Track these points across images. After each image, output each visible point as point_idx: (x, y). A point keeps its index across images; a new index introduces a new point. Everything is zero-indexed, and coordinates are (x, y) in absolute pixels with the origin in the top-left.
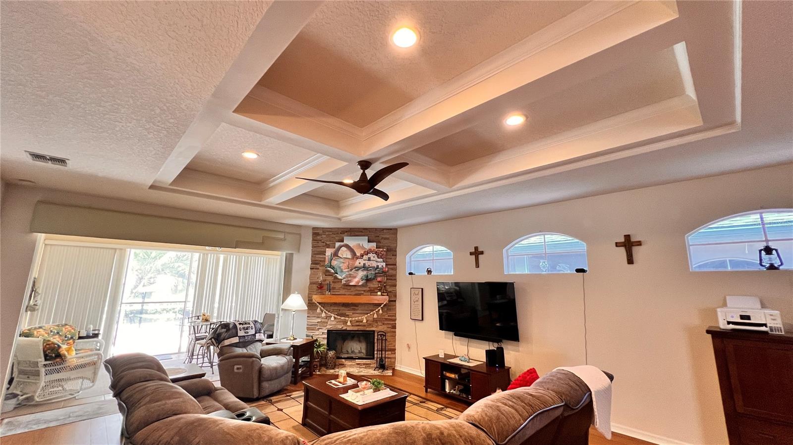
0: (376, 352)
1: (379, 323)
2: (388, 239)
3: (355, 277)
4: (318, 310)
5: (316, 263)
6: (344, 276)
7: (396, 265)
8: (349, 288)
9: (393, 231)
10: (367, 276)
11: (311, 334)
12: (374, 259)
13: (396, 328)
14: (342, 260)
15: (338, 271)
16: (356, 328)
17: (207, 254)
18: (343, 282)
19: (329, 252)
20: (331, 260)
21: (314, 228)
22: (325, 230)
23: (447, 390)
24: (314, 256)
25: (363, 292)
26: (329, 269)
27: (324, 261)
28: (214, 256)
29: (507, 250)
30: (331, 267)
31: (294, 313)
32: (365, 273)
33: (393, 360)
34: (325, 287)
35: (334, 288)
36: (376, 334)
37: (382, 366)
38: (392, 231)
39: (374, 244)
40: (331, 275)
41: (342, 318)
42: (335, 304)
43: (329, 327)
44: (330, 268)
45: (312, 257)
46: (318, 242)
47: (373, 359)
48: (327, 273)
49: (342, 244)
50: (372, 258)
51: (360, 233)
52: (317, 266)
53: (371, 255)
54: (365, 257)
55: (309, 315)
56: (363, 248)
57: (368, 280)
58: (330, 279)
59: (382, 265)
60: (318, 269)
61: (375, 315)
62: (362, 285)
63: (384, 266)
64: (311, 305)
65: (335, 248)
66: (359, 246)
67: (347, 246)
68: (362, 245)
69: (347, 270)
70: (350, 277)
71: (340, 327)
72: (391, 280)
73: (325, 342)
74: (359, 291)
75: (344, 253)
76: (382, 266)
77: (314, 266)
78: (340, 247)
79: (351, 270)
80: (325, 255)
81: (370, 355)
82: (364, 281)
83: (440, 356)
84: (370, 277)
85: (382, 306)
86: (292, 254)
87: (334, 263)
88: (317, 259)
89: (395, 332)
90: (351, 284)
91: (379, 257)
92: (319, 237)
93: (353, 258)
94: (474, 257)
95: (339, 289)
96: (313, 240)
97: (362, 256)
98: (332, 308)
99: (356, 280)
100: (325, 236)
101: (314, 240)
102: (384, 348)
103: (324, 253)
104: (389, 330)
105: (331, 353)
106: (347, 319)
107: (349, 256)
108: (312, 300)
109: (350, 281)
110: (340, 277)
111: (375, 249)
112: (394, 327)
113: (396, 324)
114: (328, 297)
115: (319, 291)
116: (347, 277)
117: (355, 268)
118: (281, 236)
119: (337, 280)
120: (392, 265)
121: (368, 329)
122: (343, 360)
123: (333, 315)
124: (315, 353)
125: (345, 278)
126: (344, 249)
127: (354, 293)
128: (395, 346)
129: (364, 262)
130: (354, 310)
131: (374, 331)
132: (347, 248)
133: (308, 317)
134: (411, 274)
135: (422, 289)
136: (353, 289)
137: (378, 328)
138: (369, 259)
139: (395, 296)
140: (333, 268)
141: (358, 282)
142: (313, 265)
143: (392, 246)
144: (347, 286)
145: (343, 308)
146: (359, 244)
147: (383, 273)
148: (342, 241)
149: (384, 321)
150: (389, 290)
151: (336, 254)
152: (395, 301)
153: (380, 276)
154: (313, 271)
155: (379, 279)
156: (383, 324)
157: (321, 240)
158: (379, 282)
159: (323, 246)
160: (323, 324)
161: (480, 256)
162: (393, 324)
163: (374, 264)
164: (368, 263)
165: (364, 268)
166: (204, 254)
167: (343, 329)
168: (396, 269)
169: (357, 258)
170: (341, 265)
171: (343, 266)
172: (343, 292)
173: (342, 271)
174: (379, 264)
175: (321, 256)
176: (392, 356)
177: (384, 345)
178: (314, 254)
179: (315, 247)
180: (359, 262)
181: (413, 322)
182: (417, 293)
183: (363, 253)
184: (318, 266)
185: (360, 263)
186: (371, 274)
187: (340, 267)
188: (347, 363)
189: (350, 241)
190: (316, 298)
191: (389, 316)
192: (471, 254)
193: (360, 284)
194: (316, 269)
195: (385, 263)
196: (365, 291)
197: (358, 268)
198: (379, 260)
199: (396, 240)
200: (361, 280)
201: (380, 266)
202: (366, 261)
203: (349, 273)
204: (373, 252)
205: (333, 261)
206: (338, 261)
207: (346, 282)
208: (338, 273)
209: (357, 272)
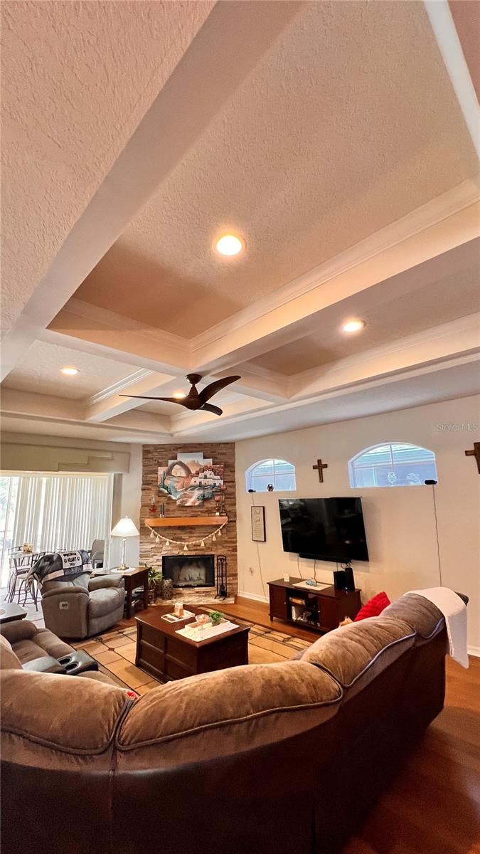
0: (216, 579)
1: (219, 547)
2: (224, 454)
3: (191, 497)
4: (152, 535)
5: (147, 484)
6: (178, 497)
7: (234, 482)
8: (184, 509)
9: (231, 445)
10: (204, 496)
11: (145, 562)
12: (211, 476)
13: (236, 551)
14: (175, 479)
15: (172, 491)
16: (193, 553)
17: (28, 478)
18: (178, 503)
19: (161, 470)
20: (164, 479)
21: (144, 446)
22: (156, 447)
23: (294, 618)
24: (145, 476)
25: (199, 513)
26: (162, 489)
27: (157, 481)
28: (36, 479)
29: (352, 463)
30: (164, 487)
31: (125, 540)
32: (201, 492)
33: (235, 586)
34: (159, 509)
35: (168, 510)
36: (215, 559)
37: (223, 594)
38: (229, 446)
39: (210, 461)
40: (165, 495)
41: (178, 543)
42: (170, 528)
43: (164, 553)
45: (143, 476)
46: (149, 461)
47: (214, 586)
48: (160, 494)
49: (175, 461)
50: (208, 476)
51: (195, 449)
52: (148, 486)
53: (207, 473)
54: (201, 475)
55: (142, 541)
56: (199, 465)
57: (205, 499)
58: (164, 500)
59: (219, 482)
60: (151, 490)
61: (214, 537)
62: (199, 506)
63: (222, 484)
64: (143, 530)
65: (167, 466)
66: (194, 463)
67: (181, 464)
68: (198, 462)
69: (181, 490)
70: (185, 497)
71: (176, 552)
72: (230, 498)
73: (160, 570)
74: (196, 512)
75: (178, 471)
76: (220, 484)
78: (174, 465)
79: (186, 490)
80: (157, 474)
81: (209, 582)
82: (200, 501)
83: (285, 581)
84: (206, 496)
85: (221, 527)
86: (121, 474)
87: (168, 482)
88: (148, 479)
89: (236, 555)
90: (186, 505)
92: (150, 455)
93: (187, 477)
94: (317, 470)
95: (174, 511)
96: (144, 458)
97: (198, 473)
98: (168, 532)
99: (192, 500)
100: (156, 454)
101: (146, 458)
102: (224, 573)
103: (156, 472)
104: (229, 553)
105: (167, 582)
106: (183, 543)
107: (184, 474)
108: (144, 524)
109: (186, 502)
110: (174, 498)
111: (211, 465)
112: (235, 549)
113: (236, 546)
114: (162, 521)
115: (152, 514)
116: (181, 497)
117: (191, 487)
118: (109, 456)
119: (170, 501)
120: (231, 482)
121: (206, 554)
122: (181, 589)
123: (168, 540)
124: (149, 583)
125: (179, 499)
126: (177, 467)
127: (190, 515)
128: (237, 570)
129: (200, 480)
130: (190, 533)
131: (213, 555)
132: (180, 466)
133: (140, 543)
134: (251, 491)
135: (264, 507)
136: (189, 510)
137: (218, 552)
138: (206, 477)
139: (235, 516)
140: (167, 488)
141: (194, 502)
142: (144, 486)
143: (230, 461)
144: (182, 507)
145: (179, 531)
146: (194, 461)
147: (221, 491)
148: (175, 458)
149: (223, 544)
150: (228, 510)
151: (169, 473)
152: (235, 521)
153: (218, 495)
154: (144, 492)
155: (217, 498)
156: (224, 547)
157: (152, 459)
158: (217, 501)
159: (155, 465)
160: (158, 549)
161: (324, 470)
162: (233, 547)
163: (211, 482)
164: (204, 482)
165: (201, 486)
166: (24, 478)
167: (180, 554)
168: (234, 487)
169: (192, 476)
170: (175, 485)
171: (177, 486)
172: (177, 513)
173: (176, 492)
174: (216, 482)
175: (153, 476)
176: (235, 581)
177: (224, 570)
178: (145, 474)
179: (146, 466)
180: (194, 481)
181: (255, 544)
182: (258, 511)
183: (198, 470)
184: (150, 487)
186: (208, 493)
187: (174, 487)
188: (186, 591)
189: (182, 458)
190: (149, 522)
191: (229, 538)
192: (314, 467)
193: (196, 504)
194: (148, 490)
195: (222, 481)
196: (201, 512)
197: (194, 488)
198: (216, 477)
199: (234, 455)
200: (198, 500)
201: (217, 484)
202: (202, 480)
203: (184, 493)
204: (209, 470)
205: (166, 481)
206: (171, 480)
207: (181, 502)
208: (173, 493)
209: (192, 492)
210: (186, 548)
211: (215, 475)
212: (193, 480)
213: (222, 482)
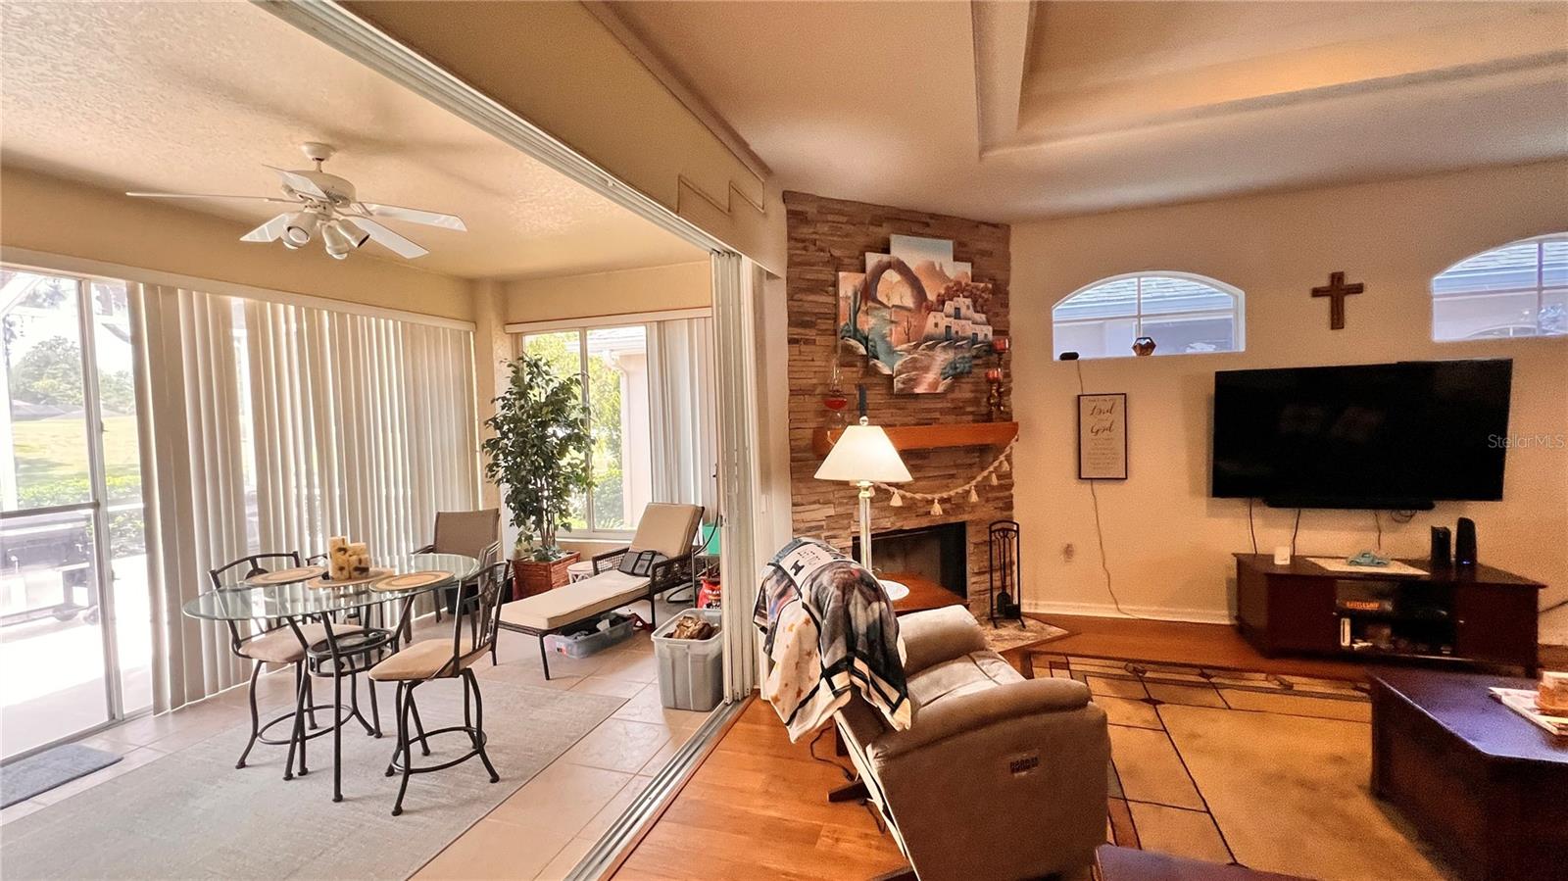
0: (971, 581)
1: (979, 500)
2: (989, 254)
3: (926, 369)
5: (804, 323)
6: (896, 367)
9: (1000, 229)
10: (955, 367)
12: (968, 313)
13: (1011, 508)
14: (886, 314)
15: (881, 349)
17: (171, 291)
19: (849, 283)
20: (856, 313)
21: (788, 196)
22: (823, 206)
23: (1346, 642)
24: (796, 297)
25: (937, 415)
26: (853, 342)
27: (834, 317)
30: (856, 333)
31: (865, 493)
32: (950, 355)
34: (854, 403)
36: (969, 531)
38: (997, 232)
39: (967, 268)
40: (857, 362)
44: (854, 338)
45: (790, 298)
46: (805, 249)
48: (845, 357)
49: (885, 258)
50: (963, 311)
52: (807, 331)
53: (960, 302)
54: (949, 307)
55: (798, 499)
56: (942, 276)
57: (956, 375)
58: (852, 376)
59: (986, 332)
60: (814, 342)
61: (994, 476)
62: (942, 394)
63: (990, 337)
64: (802, 465)
65: (863, 271)
66: (932, 269)
67: (901, 268)
68: (941, 267)
69: (905, 346)
70: (915, 368)
74: (929, 411)
75: (894, 290)
76: (986, 336)
77: (800, 331)
78: (881, 269)
79: (916, 347)
80: (834, 294)
82: (948, 381)
83: (1278, 562)
84: (960, 367)
85: (1007, 451)
87: (868, 323)
88: (807, 307)
90: (918, 390)
91: (979, 309)
92: (808, 231)
93: (918, 309)
94: (1325, 303)
96: (790, 238)
97: (941, 302)
99: (930, 377)
100: (826, 228)
101: (794, 239)
103: (829, 287)
104: (999, 513)
107: (907, 298)
109: (916, 382)
110: (886, 371)
111: (970, 282)
112: (1010, 504)
113: (1012, 496)
116: (905, 368)
117: (927, 339)
119: (879, 378)
120: (1002, 332)
121: (952, 520)
123: (895, 491)
125: (900, 373)
126: (891, 276)
127: (911, 420)
129: (946, 321)
130: (916, 468)
131: (965, 523)
132: (901, 273)
133: (794, 505)
135: (1123, 396)
138: (957, 315)
140: (865, 340)
141: (935, 384)
142: (795, 330)
143: (1001, 275)
144: (905, 397)
146: (933, 264)
147: (990, 355)
148: (886, 250)
149: (988, 492)
151: (867, 293)
153: (977, 366)
154: (796, 348)
155: (993, 374)
156: (988, 501)
157: (814, 242)
158: (995, 381)
159: (826, 264)
160: (840, 520)
161: (1350, 302)
162: (1007, 498)
163: (969, 329)
164: (956, 326)
165: (949, 338)
169: (930, 309)
170: (886, 331)
171: (895, 335)
173: (891, 352)
174: (978, 329)
175: (822, 299)
178: (796, 289)
179: (800, 264)
180: (936, 323)
181: (1086, 487)
182: (1102, 407)
183: (943, 292)
184: (811, 333)
185: (936, 325)
187: (883, 338)
189: (909, 251)
191: (998, 479)
192: (1317, 293)
193: (940, 389)
194: (807, 342)
195: (991, 328)
196: (942, 411)
197: (933, 342)
198: (978, 317)
199: (1007, 258)
200: (942, 377)
201: (981, 337)
202: (952, 319)
203: (910, 356)
204: (965, 293)
205: (861, 317)
206: (875, 316)
207: (903, 383)
208: (881, 356)
209: (930, 353)
210: (937, 509)
211: (976, 311)
212: (932, 318)
213: (988, 330)
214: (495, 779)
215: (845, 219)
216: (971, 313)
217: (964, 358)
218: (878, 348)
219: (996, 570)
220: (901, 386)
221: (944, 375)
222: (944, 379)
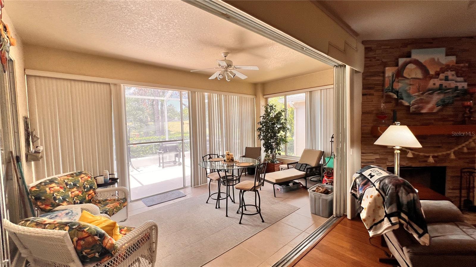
2: (468, 50)
3: (428, 103)
5: (369, 88)
6: (412, 102)
10: (444, 101)
12: (453, 78)
14: (407, 81)
15: (404, 96)
18: (412, 109)
19: (389, 72)
20: (393, 82)
24: (367, 78)
25: (433, 121)
27: (383, 84)
30: (393, 90)
32: (442, 96)
36: (449, 171)
39: (453, 59)
41: (421, 154)
44: (392, 92)
45: (364, 79)
46: (370, 61)
49: (408, 59)
50: (450, 77)
52: (370, 91)
53: (449, 73)
54: (442, 76)
55: (364, 151)
56: (439, 63)
57: (444, 104)
59: (463, 85)
60: (373, 95)
61: (465, 148)
63: (466, 87)
65: (397, 65)
66: (433, 61)
67: (417, 63)
68: (438, 59)
69: (417, 94)
70: (422, 103)
75: (412, 72)
76: (463, 87)
77: (368, 91)
78: (406, 64)
79: (423, 94)
80: (383, 76)
84: (447, 101)
87: (399, 86)
88: (371, 82)
90: (423, 111)
92: (372, 54)
93: (425, 78)
96: (366, 57)
97: (437, 74)
99: (430, 106)
100: (380, 51)
103: (382, 73)
107: (419, 74)
109: (422, 108)
110: (407, 104)
111: (455, 64)
116: (416, 102)
117: (429, 90)
123: (410, 151)
125: (413, 104)
126: (411, 66)
129: (440, 82)
131: (446, 167)
132: (416, 65)
133: (362, 153)
138: (447, 79)
140: (397, 92)
141: (432, 109)
142: (365, 91)
144: (416, 114)
146: (433, 59)
148: (409, 55)
149: (461, 155)
151: (399, 74)
154: (365, 97)
157: (375, 58)
159: (380, 65)
160: (382, 160)
163: (453, 85)
164: (445, 83)
165: (441, 89)
169: (432, 77)
170: (407, 88)
171: (411, 90)
173: (409, 96)
174: (458, 84)
175: (378, 78)
183: (439, 70)
184: (372, 91)
185: (434, 84)
187: (406, 91)
189: (418, 55)
193: (435, 111)
194: (370, 95)
195: (466, 83)
196: (435, 120)
197: (433, 91)
198: (459, 79)
200: (436, 105)
201: (460, 87)
202: (443, 81)
203: (419, 98)
204: (452, 69)
205: (395, 84)
206: (402, 83)
207: (415, 109)
208: (404, 98)
209: (431, 96)
210: (431, 160)
211: (458, 77)
212: (432, 82)
214: (263, 221)
215: (389, 47)
216: (455, 77)
217: (449, 97)
218: (403, 96)
219: (464, 189)
220: (414, 110)
221: (437, 105)
222: (438, 106)
